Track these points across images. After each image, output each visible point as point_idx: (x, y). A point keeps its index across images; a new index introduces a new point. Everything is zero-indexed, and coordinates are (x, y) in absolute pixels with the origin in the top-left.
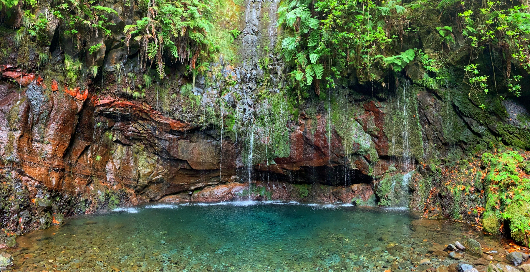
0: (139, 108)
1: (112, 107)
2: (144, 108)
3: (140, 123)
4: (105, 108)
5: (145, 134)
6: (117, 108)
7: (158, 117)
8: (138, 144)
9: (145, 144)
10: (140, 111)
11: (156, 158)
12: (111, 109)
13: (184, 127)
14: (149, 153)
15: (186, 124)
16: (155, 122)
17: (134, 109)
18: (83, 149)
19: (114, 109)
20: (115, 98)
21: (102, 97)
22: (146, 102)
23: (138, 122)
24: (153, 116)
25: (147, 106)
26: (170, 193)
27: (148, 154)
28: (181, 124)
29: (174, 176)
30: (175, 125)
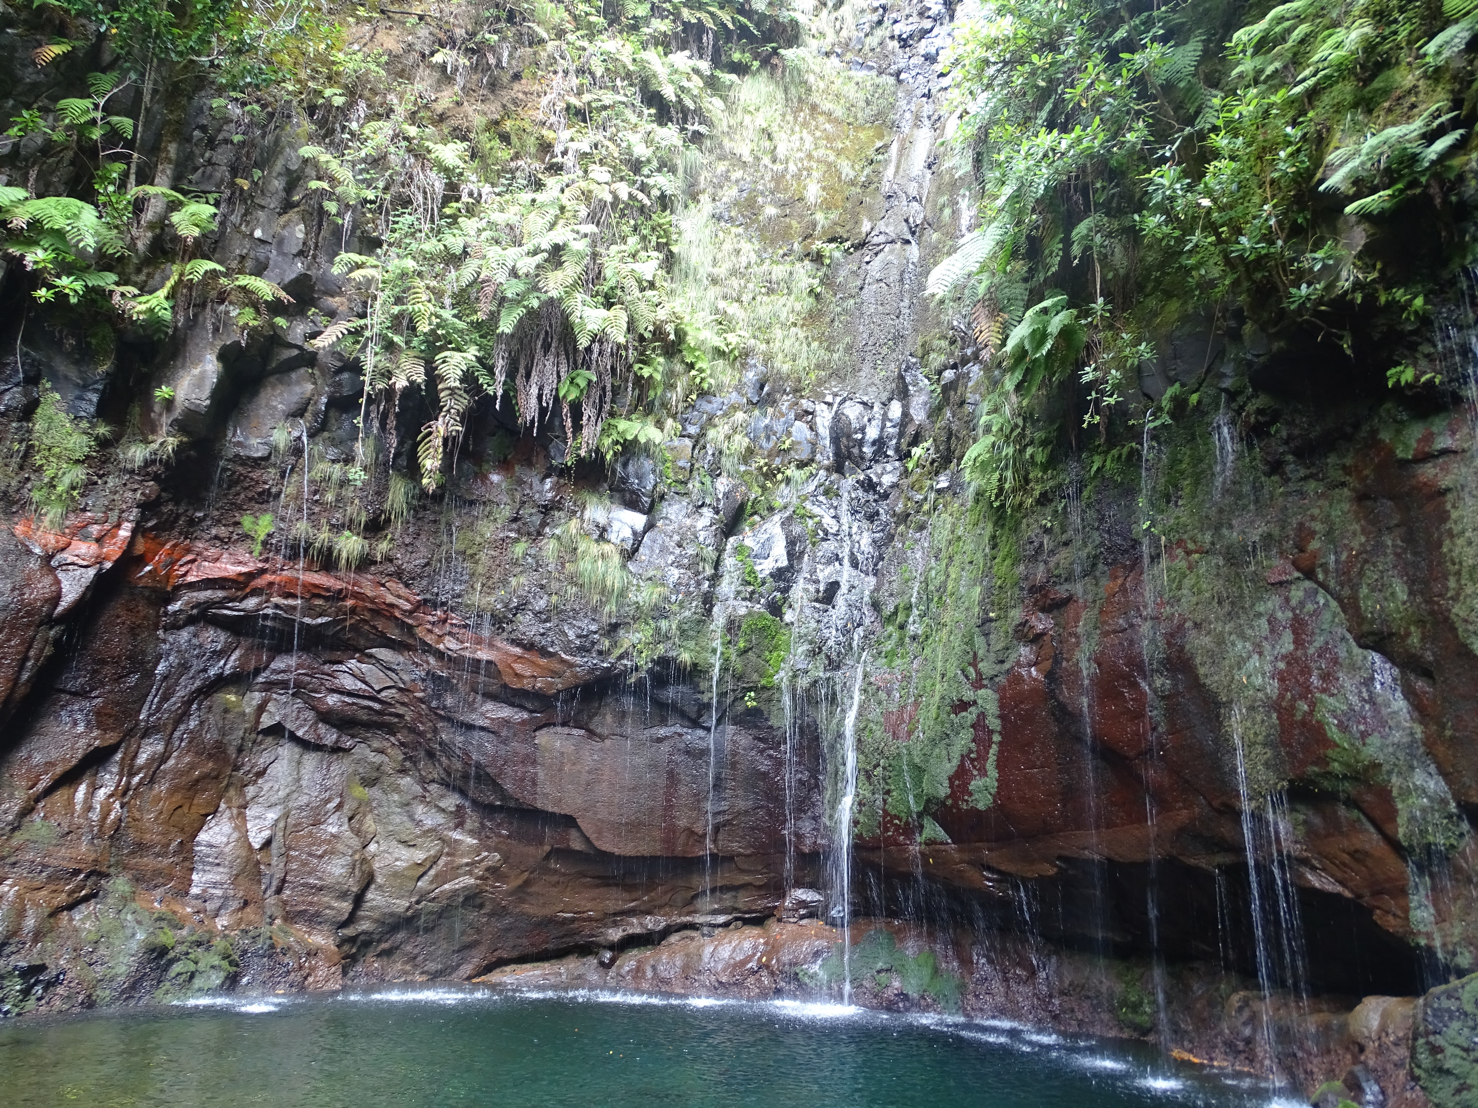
0: (372, 600)
1: (255, 592)
2: (390, 599)
3: (378, 660)
4: (220, 594)
5: (403, 704)
6: (275, 600)
7: (450, 633)
8: (376, 744)
9: (402, 744)
10: (377, 613)
11: (451, 801)
12: (251, 603)
13: (554, 674)
14: (423, 782)
15: (563, 661)
16: (440, 655)
17: (349, 603)
18: (74, 762)
19: (260, 604)
20: (266, 560)
21: (212, 552)
22: (398, 575)
23: (371, 656)
24: (430, 631)
25: (403, 591)
26: (515, 954)
27: (418, 789)
28: (543, 661)
29: (527, 883)
30: (518, 667)
